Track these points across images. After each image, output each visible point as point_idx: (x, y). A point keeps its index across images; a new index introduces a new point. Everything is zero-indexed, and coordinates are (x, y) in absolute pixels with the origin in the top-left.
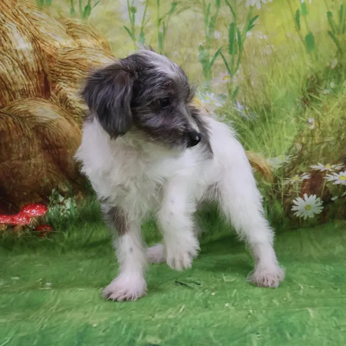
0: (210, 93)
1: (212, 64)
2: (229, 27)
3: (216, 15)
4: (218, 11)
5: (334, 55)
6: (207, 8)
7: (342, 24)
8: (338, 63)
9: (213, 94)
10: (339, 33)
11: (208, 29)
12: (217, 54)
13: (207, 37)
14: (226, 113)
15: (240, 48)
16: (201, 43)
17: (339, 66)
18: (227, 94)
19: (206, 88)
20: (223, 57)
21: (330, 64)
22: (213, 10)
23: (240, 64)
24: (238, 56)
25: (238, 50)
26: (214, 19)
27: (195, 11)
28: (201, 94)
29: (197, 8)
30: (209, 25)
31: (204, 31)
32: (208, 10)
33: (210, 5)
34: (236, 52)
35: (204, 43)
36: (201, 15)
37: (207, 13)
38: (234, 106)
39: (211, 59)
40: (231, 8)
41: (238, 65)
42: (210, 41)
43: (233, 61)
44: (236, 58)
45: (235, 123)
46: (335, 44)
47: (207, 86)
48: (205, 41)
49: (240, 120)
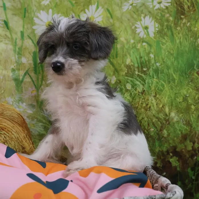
0: (22, 103)
1: (22, 81)
2: (32, 54)
3: (22, 46)
4: (23, 43)
5: (112, 74)
6: (14, 41)
7: (115, 51)
8: (117, 79)
9: (25, 104)
10: (114, 58)
11: (17, 56)
12: (25, 74)
13: (16, 62)
14: (36, 118)
15: (42, 70)
16: (12, 67)
17: (118, 82)
18: (35, 104)
19: (19, 99)
20: (30, 76)
21: (111, 80)
22: (19, 42)
23: (43, 82)
24: (41, 76)
25: (41, 71)
26: (20, 49)
27: (6, 44)
28: (15, 104)
29: (7, 42)
30: (17, 53)
31: (14, 58)
32: (16, 42)
33: (16, 39)
34: (39, 73)
35: (15, 66)
36: (10, 47)
37: (15, 44)
38: (42, 113)
39: (21, 78)
40: (32, 40)
41: (42, 82)
42: (19, 65)
43: (38, 79)
44: (40, 77)
45: (44, 125)
46: (111, 66)
47: (20, 98)
48: (15, 65)
49: (48, 123)
